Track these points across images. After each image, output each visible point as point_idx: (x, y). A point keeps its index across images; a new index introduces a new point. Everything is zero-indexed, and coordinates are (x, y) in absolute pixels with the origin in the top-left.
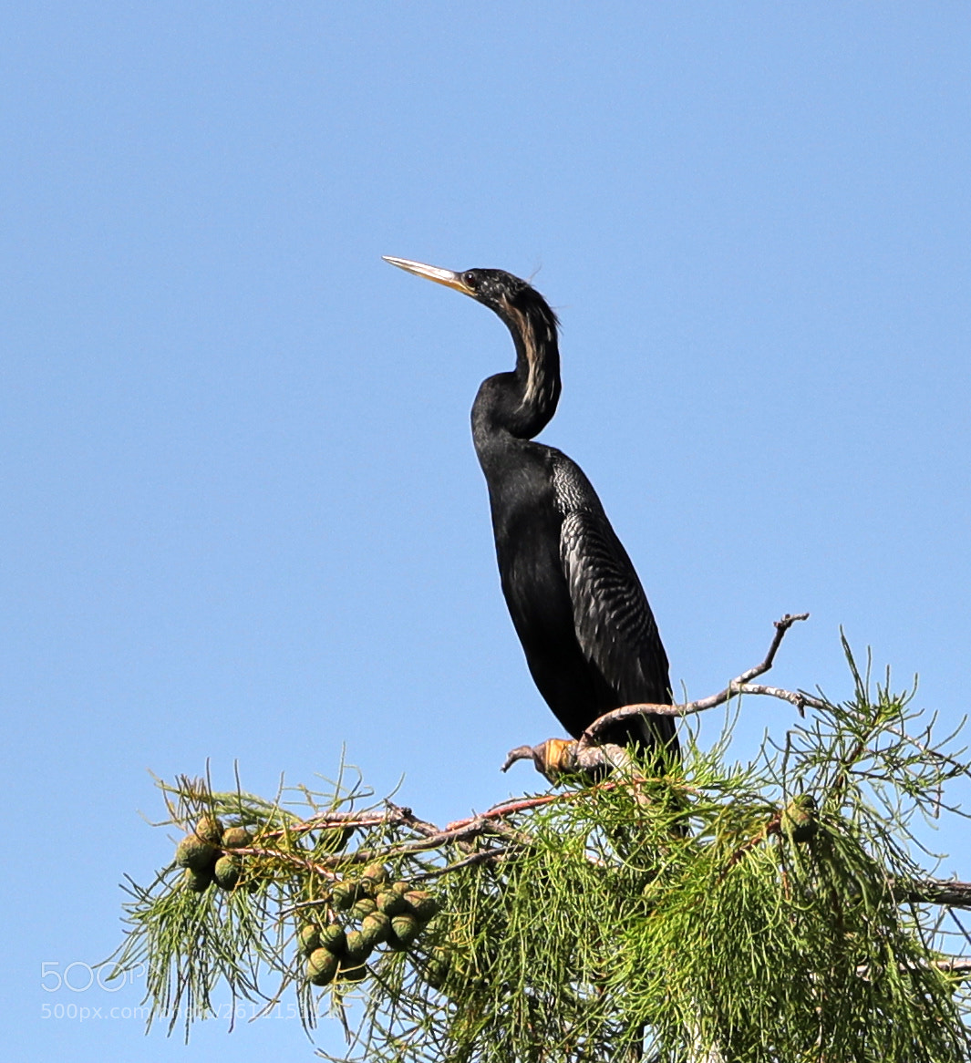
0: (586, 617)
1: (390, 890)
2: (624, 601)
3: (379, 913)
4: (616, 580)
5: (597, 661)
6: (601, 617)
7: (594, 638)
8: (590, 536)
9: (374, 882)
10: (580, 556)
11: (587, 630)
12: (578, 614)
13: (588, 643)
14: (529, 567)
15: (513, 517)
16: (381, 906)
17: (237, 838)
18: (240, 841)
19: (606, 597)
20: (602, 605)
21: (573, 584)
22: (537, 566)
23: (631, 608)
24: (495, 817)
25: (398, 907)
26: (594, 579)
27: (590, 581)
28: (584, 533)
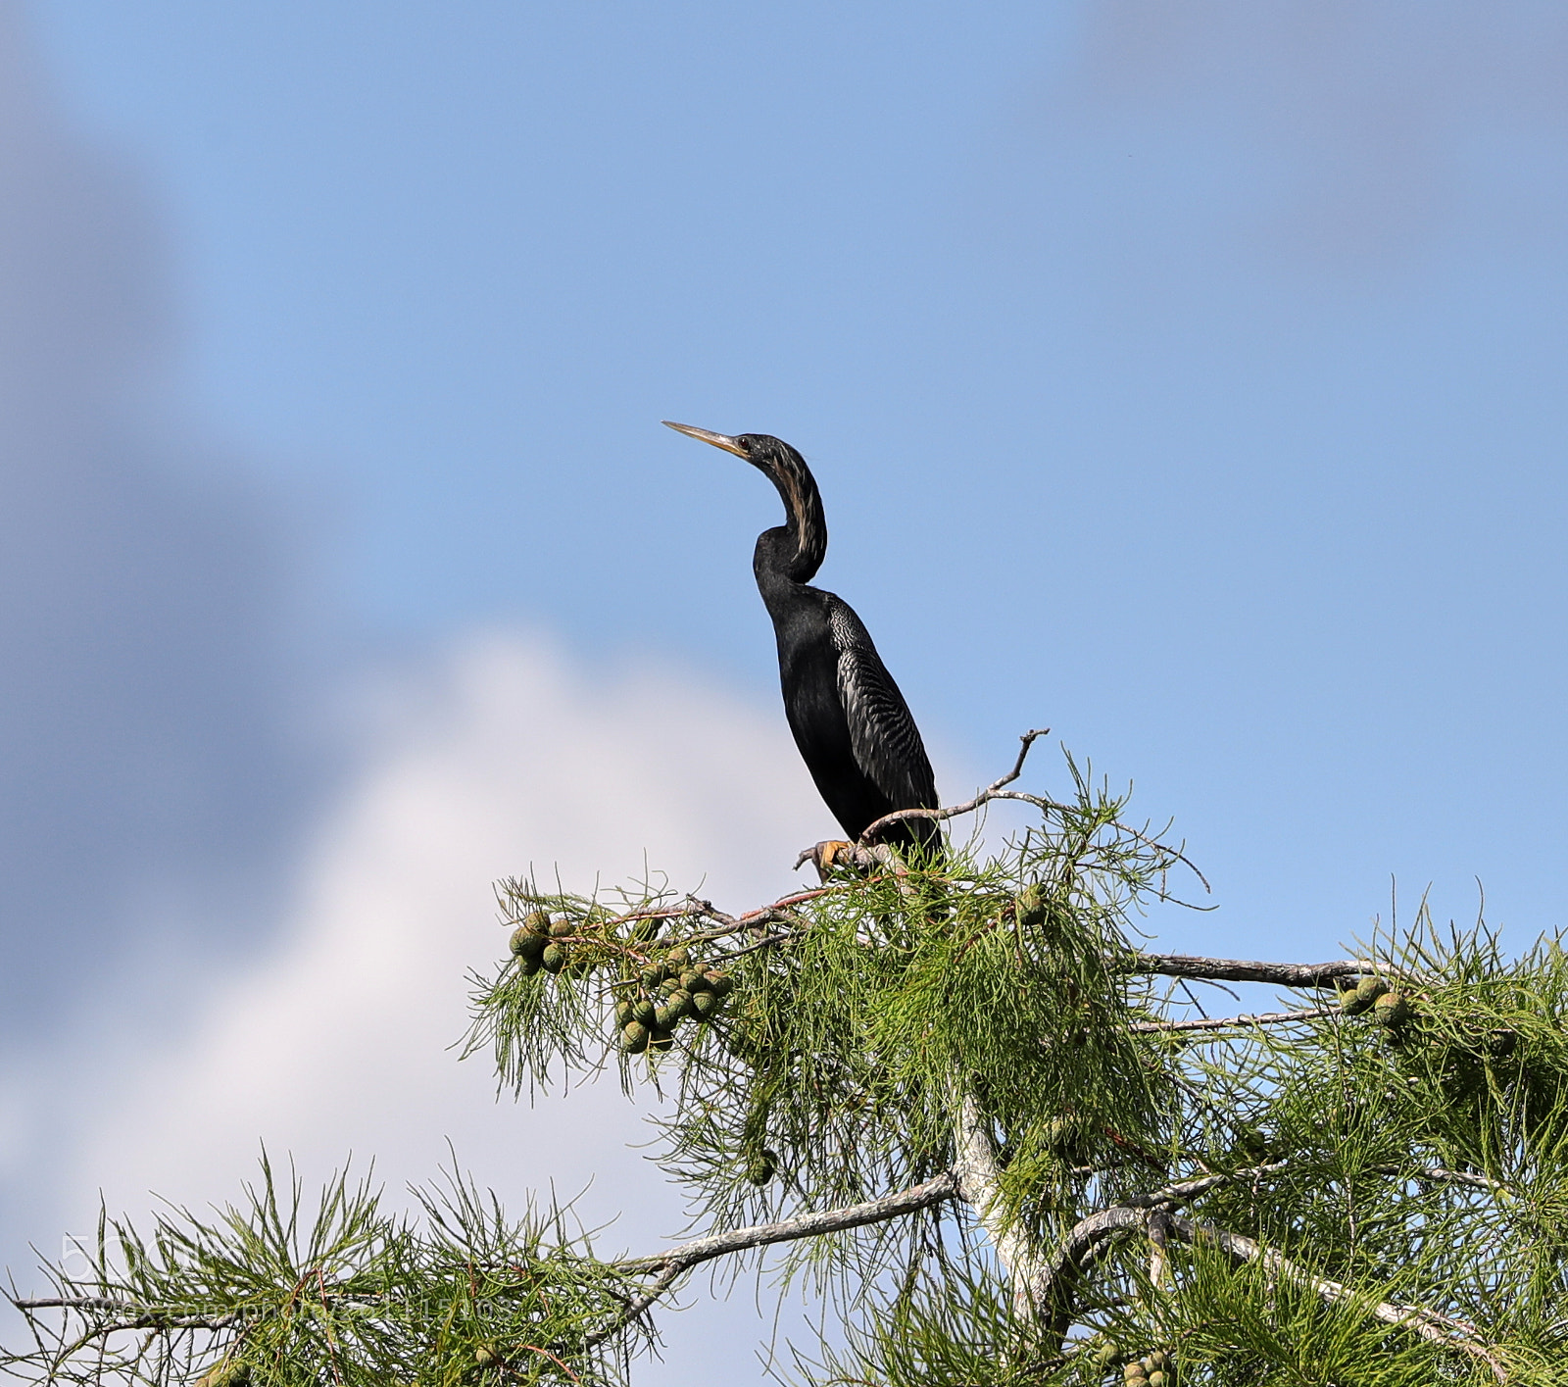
0: (862, 739)
1: (691, 971)
2: (894, 723)
3: (682, 990)
4: (887, 705)
5: (873, 776)
6: (875, 738)
7: (870, 756)
8: (864, 669)
9: (678, 964)
10: (855, 687)
11: (863, 750)
12: (856, 736)
13: (865, 761)
14: (811, 697)
15: (796, 652)
16: (684, 984)
17: (561, 929)
18: (564, 931)
19: (879, 721)
20: (877, 728)
21: (851, 710)
22: (819, 697)
23: (901, 729)
24: (782, 907)
25: (699, 985)
26: (869, 706)
27: (865, 708)
28: (858, 667)
